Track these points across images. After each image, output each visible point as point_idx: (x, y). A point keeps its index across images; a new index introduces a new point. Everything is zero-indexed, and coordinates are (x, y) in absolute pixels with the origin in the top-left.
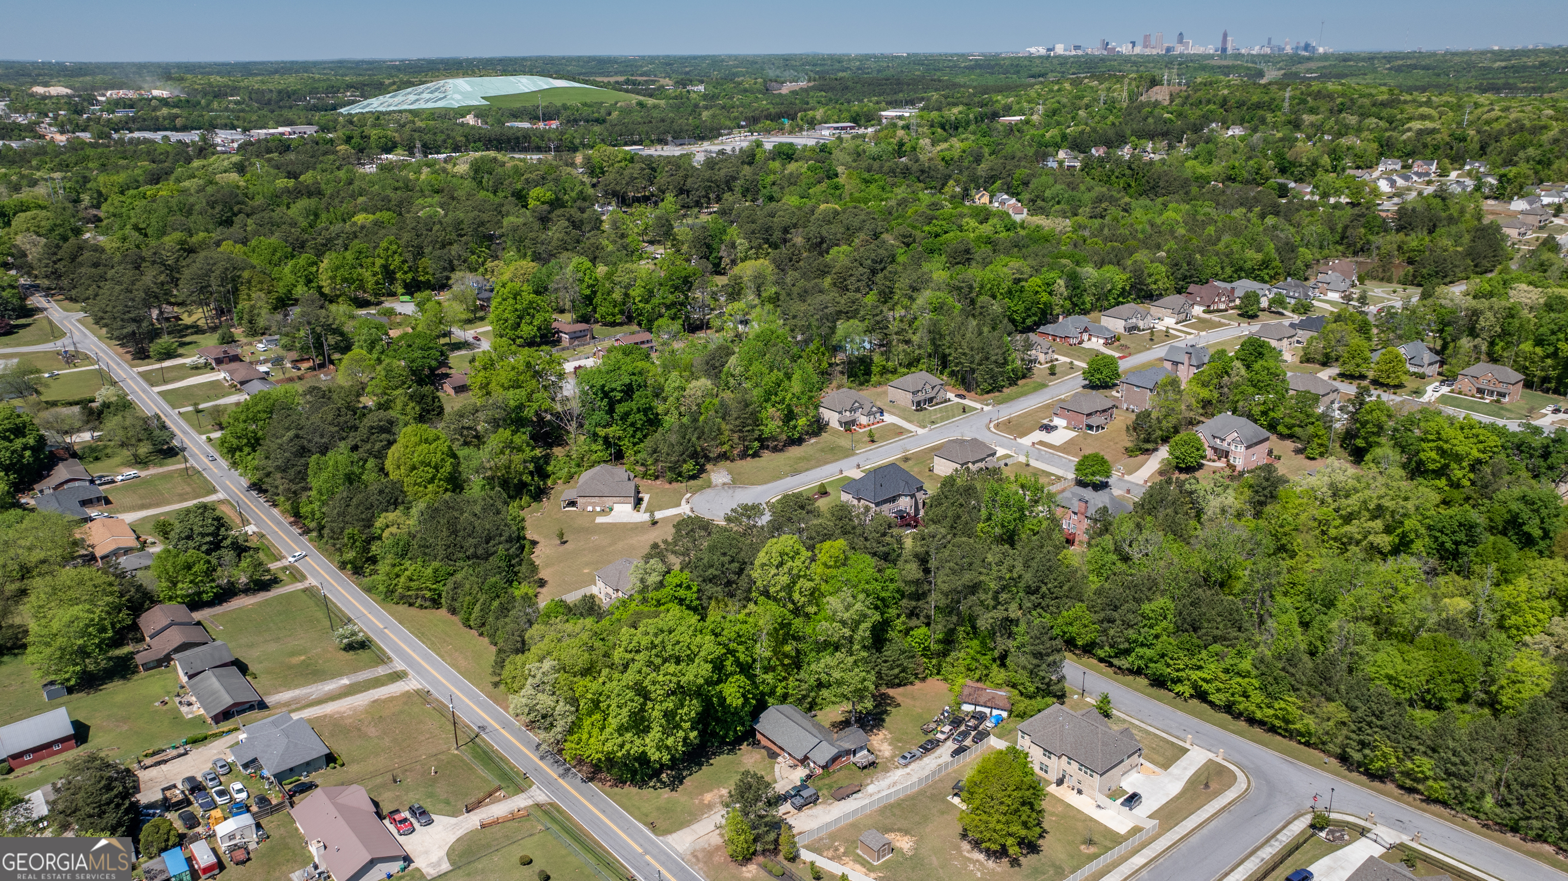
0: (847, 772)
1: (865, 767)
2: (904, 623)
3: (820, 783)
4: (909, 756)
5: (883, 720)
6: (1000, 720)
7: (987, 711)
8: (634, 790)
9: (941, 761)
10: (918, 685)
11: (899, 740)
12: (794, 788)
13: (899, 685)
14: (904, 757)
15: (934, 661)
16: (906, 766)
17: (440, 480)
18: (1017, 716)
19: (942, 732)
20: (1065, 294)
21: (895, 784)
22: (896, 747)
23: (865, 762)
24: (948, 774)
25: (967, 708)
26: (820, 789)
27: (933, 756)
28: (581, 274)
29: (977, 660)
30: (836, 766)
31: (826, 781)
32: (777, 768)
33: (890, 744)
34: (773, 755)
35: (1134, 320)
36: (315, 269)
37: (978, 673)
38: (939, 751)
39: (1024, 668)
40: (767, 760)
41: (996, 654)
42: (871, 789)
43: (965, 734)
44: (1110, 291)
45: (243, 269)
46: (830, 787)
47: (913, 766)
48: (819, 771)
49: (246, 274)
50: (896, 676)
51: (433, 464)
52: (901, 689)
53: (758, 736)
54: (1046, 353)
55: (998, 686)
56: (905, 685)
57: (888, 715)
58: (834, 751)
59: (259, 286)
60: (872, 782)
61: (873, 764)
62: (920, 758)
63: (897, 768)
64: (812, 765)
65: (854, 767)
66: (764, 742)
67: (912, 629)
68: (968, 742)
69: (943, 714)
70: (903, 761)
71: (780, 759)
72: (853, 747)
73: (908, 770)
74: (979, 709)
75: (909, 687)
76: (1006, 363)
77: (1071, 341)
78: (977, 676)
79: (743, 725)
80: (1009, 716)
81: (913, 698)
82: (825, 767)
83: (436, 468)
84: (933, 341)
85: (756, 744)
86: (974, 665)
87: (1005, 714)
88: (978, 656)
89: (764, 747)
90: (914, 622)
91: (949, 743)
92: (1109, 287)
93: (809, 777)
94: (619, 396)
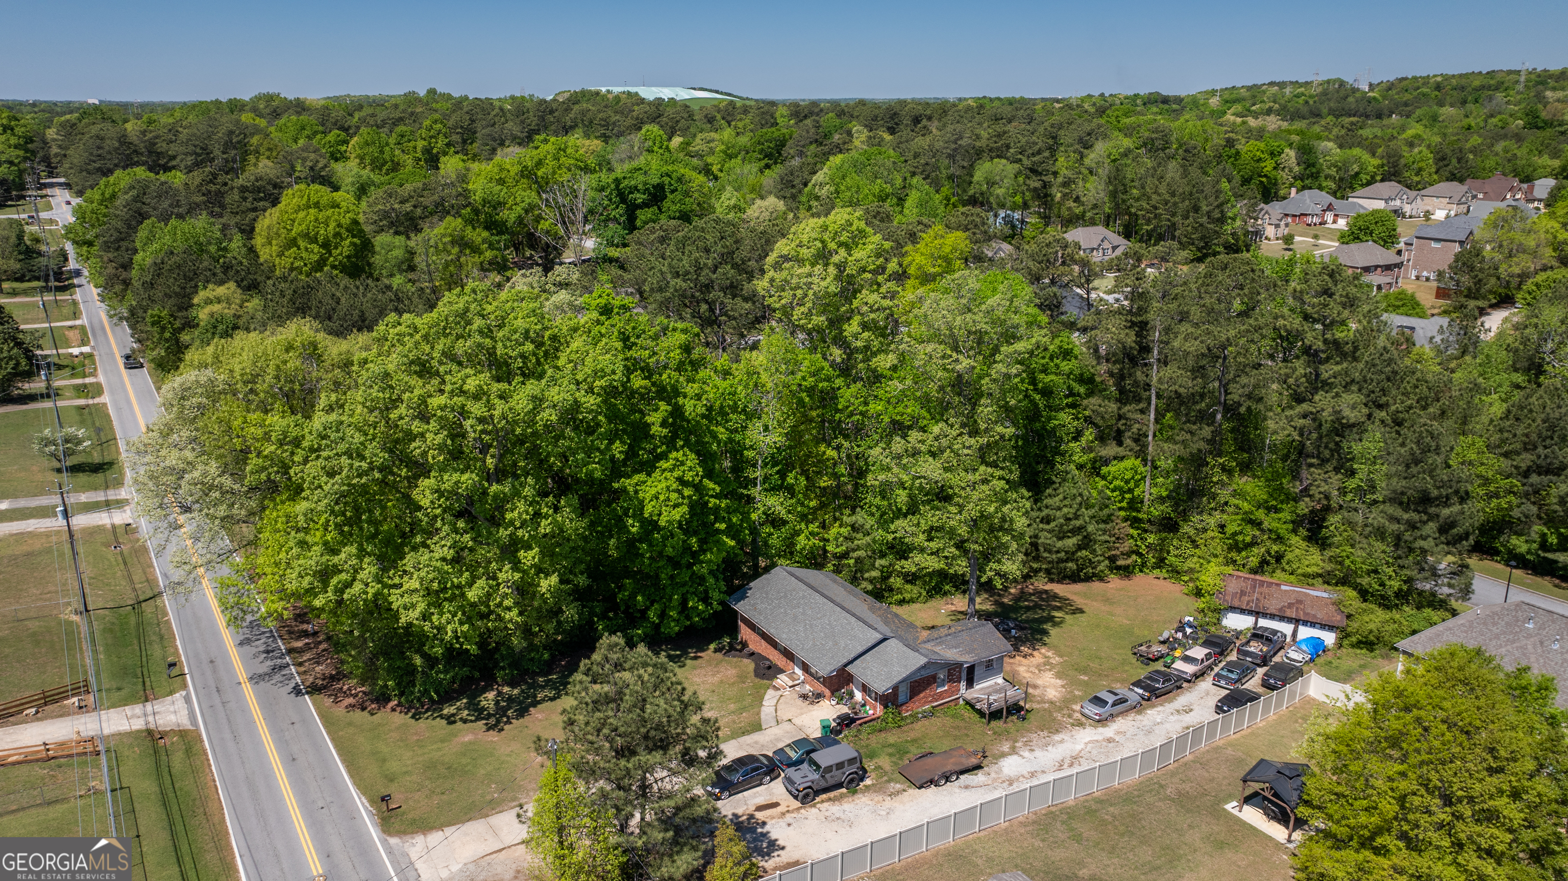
0: (948, 721)
1: (995, 715)
2: (1088, 449)
3: (875, 740)
4: (1111, 699)
5: (1045, 633)
6: (1318, 648)
7: (1286, 628)
8: (400, 719)
9: (1192, 719)
10: (1115, 583)
11: (1084, 670)
12: (798, 744)
13: (1075, 578)
14: (1098, 701)
15: (1151, 539)
16: (1102, 721)
17: (334, 267)
18: (1359, 644)
19: (1187, 659)
20: (1296, 169)
21: (1075, 759)
22: (1073, 683)
23: (997, 700)
24: (1217, 749)
25: (1236, 622)
26: (872, 756)
27: (1169, 707)
28: (651, 143)
29: (1257, 524)
30: (922, 705)
31: (892, 738)
32: (770, 697)
33: (1059, 675)
34: (767, 671)
35: (1398, 203)
36: (344, 148)
37: (1257, 552)
38: (1183, 699)
39: (1380, 534)
40: (751, 680)
41: (1304, 507)
42: (1011, 765)
43: (1246, 672)
44: (1357, 174)
45: (252, 135)
46: (900, 751)
47: (1121, 724)
48: (874, 710)
49: (255, 140)
50: (1070, 556)
51: (321, 239)
52: (1079, 587)
53: (745, 633)
54: (1277, 226)
55: (1308, 578)
56: (1088, 579)
57: (1056, 625)
58: (914, 662)
59: (268, 153)
60: (1014, 751)
61: (1015, 710)
62: (1137, 708)
63: (1080, 724)
64: (858, 696)
65: (968, 714)
66: (756, 644)
67: (1106, 462)
68: (1253, 684)
69: (1181, 628)
70: (1093, 710)
71: (782, 680)
72: (967, 659)
73: (1109, 731)
74: (1263, 623)
75: (1096, 585)
76: (1222, 220)
77: (1309, 220)
78: (1254, 561)
79: (706, 600)
80: (1339, 645)
81: (1107, 600)
82: (890, 700)
83: (326, 245)
84: (1113, 195)
85: (737, 648)
86: (1251, 532)
87: (1329, 638)
88: (1260, 514)
89: (752, 654)
90: (1111, 450)
91: (1206, 684)
92: (1356, 168)
93: (846, 722)
94: (640, 198)
